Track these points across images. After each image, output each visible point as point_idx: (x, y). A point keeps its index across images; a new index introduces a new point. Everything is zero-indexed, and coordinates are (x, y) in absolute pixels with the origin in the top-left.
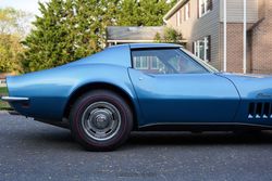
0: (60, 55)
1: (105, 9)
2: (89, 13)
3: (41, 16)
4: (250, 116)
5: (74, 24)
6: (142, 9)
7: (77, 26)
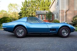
2: (33, 6)
3: (22, 7)
7: (30, 10)
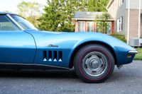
0: (56, 26)
1: (81, 3)
2: (73, 5)
3: (48, 6)
4: (45, 60)
5: (65, 10)
6: (100, 3)
